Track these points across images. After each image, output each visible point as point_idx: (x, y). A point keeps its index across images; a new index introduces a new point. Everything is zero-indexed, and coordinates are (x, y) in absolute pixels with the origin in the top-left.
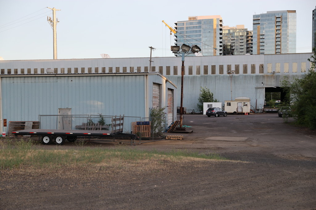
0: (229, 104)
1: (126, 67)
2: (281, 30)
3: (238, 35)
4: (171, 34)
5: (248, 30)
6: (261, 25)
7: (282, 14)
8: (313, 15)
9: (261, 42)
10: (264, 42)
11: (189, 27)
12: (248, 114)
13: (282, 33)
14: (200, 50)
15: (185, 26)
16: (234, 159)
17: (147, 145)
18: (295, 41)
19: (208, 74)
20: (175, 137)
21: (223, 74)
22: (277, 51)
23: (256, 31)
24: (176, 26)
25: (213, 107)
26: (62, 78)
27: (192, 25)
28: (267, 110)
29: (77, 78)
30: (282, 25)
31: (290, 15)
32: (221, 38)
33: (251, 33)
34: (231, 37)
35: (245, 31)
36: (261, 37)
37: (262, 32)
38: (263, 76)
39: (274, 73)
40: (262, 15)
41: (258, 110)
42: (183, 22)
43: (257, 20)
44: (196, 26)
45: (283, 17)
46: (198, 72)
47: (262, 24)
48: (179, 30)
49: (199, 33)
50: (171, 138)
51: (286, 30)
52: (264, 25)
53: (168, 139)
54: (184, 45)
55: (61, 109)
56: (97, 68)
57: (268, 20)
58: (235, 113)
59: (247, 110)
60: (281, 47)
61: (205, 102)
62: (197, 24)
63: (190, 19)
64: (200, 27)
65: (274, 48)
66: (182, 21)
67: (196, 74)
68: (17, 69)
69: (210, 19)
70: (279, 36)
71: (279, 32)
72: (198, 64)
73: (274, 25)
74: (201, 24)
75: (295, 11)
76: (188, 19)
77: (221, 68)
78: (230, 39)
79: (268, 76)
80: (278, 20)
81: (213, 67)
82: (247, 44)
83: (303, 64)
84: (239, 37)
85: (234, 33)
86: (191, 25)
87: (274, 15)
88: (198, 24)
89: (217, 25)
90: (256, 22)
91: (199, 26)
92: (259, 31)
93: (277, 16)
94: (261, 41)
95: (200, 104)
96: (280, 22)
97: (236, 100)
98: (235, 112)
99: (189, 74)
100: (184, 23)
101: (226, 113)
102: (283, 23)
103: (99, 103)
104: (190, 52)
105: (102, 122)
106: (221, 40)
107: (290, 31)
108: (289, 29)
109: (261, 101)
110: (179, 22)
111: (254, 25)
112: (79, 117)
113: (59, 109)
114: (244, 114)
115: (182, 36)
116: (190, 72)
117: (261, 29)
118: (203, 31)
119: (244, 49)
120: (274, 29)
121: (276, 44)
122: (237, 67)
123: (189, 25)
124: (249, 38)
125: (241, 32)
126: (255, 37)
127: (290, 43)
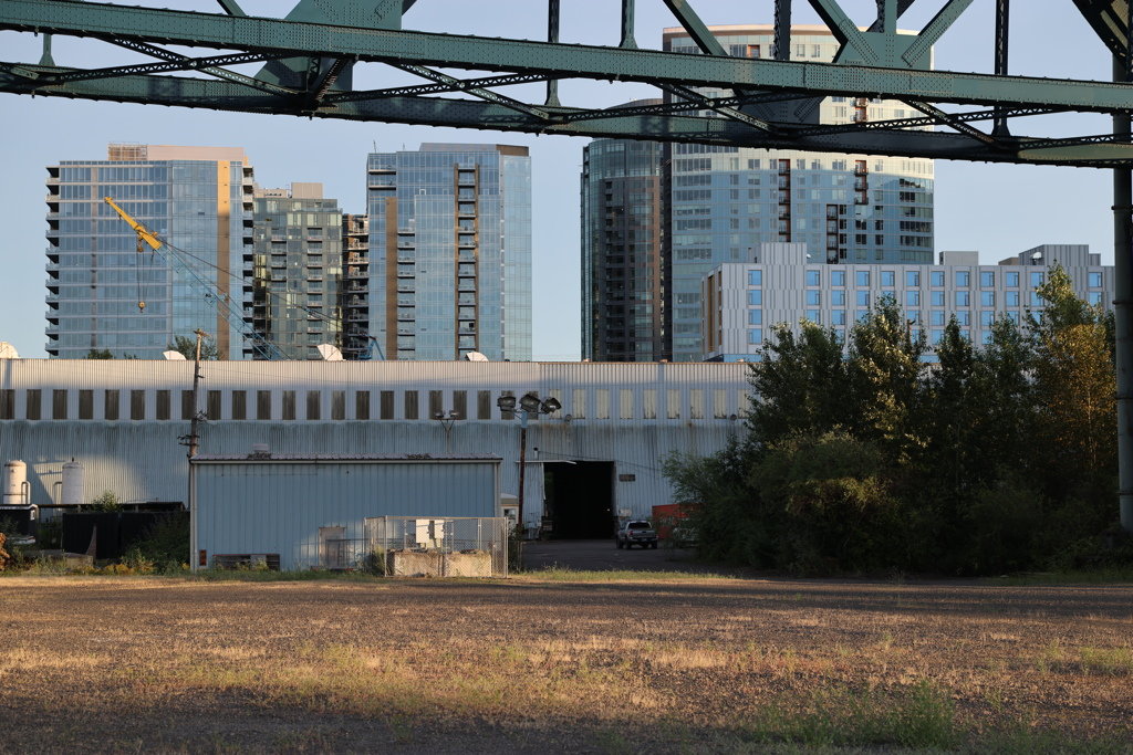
1: (90, 392)
2: (479, 220)
3: (299, 223)
5: (344, 209)
6: (400, 197)
7: (481, 157)
8: (586, 164)
9: (401, 263)
10: (413, 264)
11: (114, 187)
13: (483, 230)
14: (559, 406)
15: (94, 182)
18: (528, 265)
19: (371, 416)
21: (416, 417)
22: (465, 298)
23: (381, 218)
26: (327, 467)
27: (127, 179)
30: (482, 199)
31: (507, 161)
32: (247, 241)
33: (361, 225)
34: (269, 231)
35: (328, 209)
36: (401, 243)
37: (406, 224)
40: (405, 158)
42: (85, 166)
43: (383, 176)
44: (145, 187)
45: (483, 169)
46: (339, 411)
47: (410, 193)
48: (69, 197)
49: (157, 215)
51: (495, 222)
52: (412, 197)
54: (528, 396)
57: (427, 177)
60: (477, 287)
62: (145, 180)
63: (115, 152)
64: (160, 191)
65: (451, 291)
66: (82, 163)
67: (333, 418)
69: (204, 163)
71: (470, 227)
72: (340, 387)
73: (451, 200)
74: (164, 179)
75: (524, 151)
76: (106, 157)
78: (268, 239)
80: (468, 179)
82: (346, 268)
83: (647, 393)
84: (305, 232)
85: (285, 214)
86: (120, 179)
87: (451, 158)
88: (152, 179)
89: (233, 188)
90: (379, 183)
91: (158, 186)
92: (392, 217)
93: (462, 166)
94: (402, 257)
96: (473, 187)
99: (309, 418)
100: (89, 170)
102: (485, 192)
107: (508, 225)
108: (506, 215)
110: (69, 163)
111: (372, 193)
115: (83, 226)
116: (314, 411)
117: (400, 212)
118: (172, 208)
119: (325, 284)
120: (450, 214)
121: (457, 272)
122: (460, 399)
123: (114, 180)
124: (354, 245)
125: (311, 212)
126: (377, 243)
127: (509, 271)
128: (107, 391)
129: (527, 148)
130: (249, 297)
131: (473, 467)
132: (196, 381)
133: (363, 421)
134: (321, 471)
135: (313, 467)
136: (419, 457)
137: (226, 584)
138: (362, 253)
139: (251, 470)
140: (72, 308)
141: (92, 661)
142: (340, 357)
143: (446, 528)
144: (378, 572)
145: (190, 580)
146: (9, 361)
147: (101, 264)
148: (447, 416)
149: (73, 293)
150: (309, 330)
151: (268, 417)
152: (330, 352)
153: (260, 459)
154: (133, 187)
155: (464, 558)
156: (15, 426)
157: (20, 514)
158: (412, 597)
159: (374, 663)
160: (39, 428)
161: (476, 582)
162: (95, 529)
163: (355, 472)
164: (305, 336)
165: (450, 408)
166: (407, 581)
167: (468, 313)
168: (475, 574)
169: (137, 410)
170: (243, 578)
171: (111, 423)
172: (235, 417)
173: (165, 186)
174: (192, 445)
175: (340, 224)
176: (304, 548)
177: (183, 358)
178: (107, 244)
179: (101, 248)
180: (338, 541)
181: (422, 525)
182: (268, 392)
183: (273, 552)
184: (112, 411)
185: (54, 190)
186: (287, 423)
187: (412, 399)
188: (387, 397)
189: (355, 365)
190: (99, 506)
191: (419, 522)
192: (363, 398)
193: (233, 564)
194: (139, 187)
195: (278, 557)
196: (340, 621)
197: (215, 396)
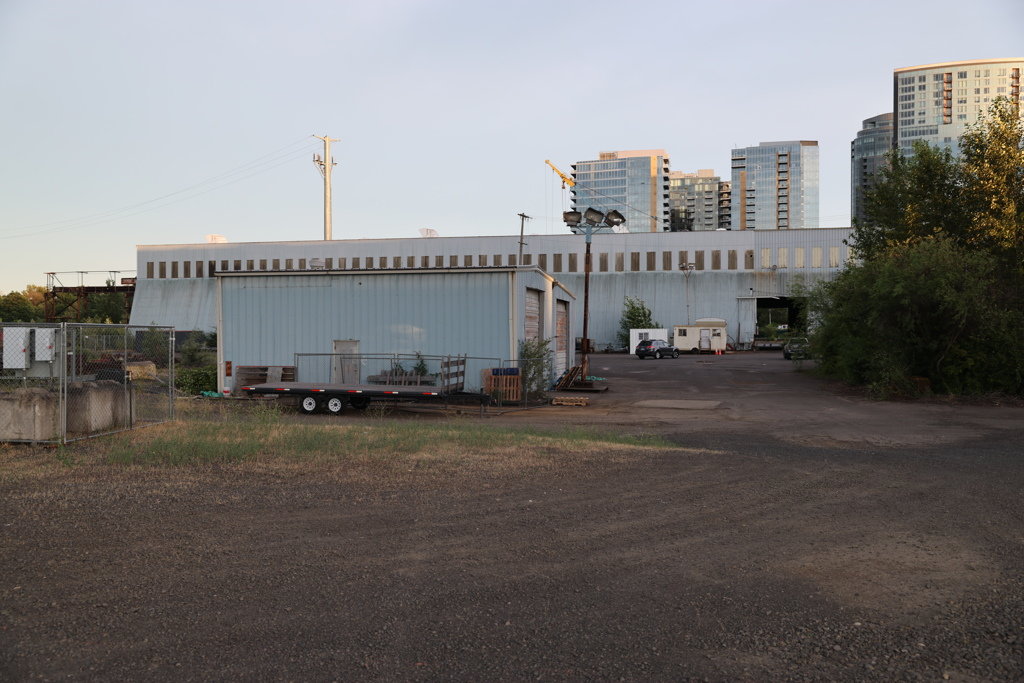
0: (683, 333)
1: (471, 256)
2: (789, 181)
3: (701, 190)
4: (564, 188)
5: (722, 180)
6: (747, 171)
7: (791, 148)
8: (853, 150)
9: (747, 206)
10: (754, 205)
11: (601, 173)
12: (723, 352)
13: (792, 186)
14: (624, 221)
15: (592, 171)
16: (692, 447)
17: (511, 416)
18: (817, 203)
19: (640, 269)
20: (571, 401)
21: (670, 269)
22: (781, 223)
23: (738, 183)
24: (573, 171)
25: (651, 338)
26: (341, 278)
27: (607, 168)
28: (761, 345)
29: (371, 278)
30: (791, 170)
31: (806, 151)
32: (666, 196)
33: (728, 186)
34: (686, 194)
35: (714, 181)
36: (748, 195)
37: (751, 184)
38: (753, 276)
39: (775, 268)
40: (751, 150)
41: (743, 344)
42: (589, 163)
43: (739, 160)
44: (616, 172)
45: (792, 153)
46: (620, 266)
47: (751, 169)
48: (581, 179)
49: (622, 185)
50: (564, 403)
51: (798, 181)
52: (754, 171)
53: (558, 404)
54: (590, 210)
55: (339, 341)
56: (413, 257)
57: (762, 160)
58: (694, 351)
59: (719, 344)
61: (634, 328)
62: (616, 168)
63: (603, 156)
64: (623, 173)
65: (775, 218)
66: (587, 162)
67: (616, 270)
68: (252, 261)
69: (644, 158)
70: (784, 192)
71: (783, 184)
72: (620, 250)
73: (775, 171)
74: (625, 167)
75: (815, 143)
76: (598, 158)
77: (667, 257)
78: (685, 199)
79: (762, 275)
80: (783, 160)
81: (651, 256)
82: (720, 209)
83: (832, 250)
84: (704, 194)
85: (693, 185)
86: (604, 169)
87: (775, 149)
88: (619, 168)
89: (658, 171)
90: (737, 164)
91: (622, 171)
92: (743, 183)
93: (780, 153)
94: (748, 202)
95: (623, 332)
96: (786, 163)
97: (698, 325)
98: (695, 349)
99: (601, 270)
100: (590, 165)
101: (677, 350)
102: (793, 165)
103: (416, 330)
104: (602, 224)
105: (421, 369)
106: (667, 201)
107: (806, 183)
108: (805, 178)
109: (749, 327)
110: (581, 162)
111: (733, 169)
112: (375, 357)
113: (335, 341)
114: (713, 352)
116: (604, 266)
117: (748, 179)
118: (629, 181)
120: (775, 178)
122: (700, 256)
123: (601, 169)
124: (724, 197)
125: (707, 184)
126: (736, 195)
127: (806, 207)
128: (480, 256)
129: (816, 142)
130: (667, 225)
132: (521, 247)
133: (635, 272)
134: (335, 282)
135: (327, 278)
138: (728, 201)
151: (575, 270)
154: (610, 172)
172: (555, 270)
173: (625, 171)
175: (717, 188)
178: (598, 201)
182: (576, 254)
183: (289, 364)
192: (635, 257)
194: (613, 172)
195: (294, 369)
197: (542, 257)
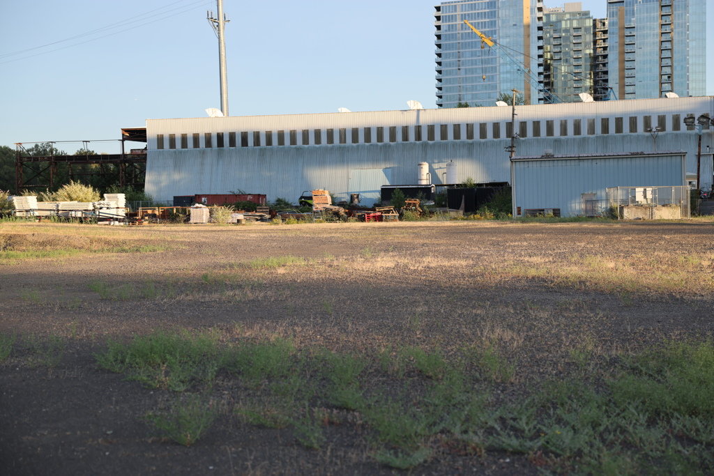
1: (458, 125)
2: (673, 15)
3: (568, 26)
5: (594, 16)
6: (627, 6)
9: (627, 44)
10: (634, 44)
11: (468, 15)
13: (676, 21)
15: (459, 13)
18: (705, 39)
19: (610, 132)
21: (636, 132)
22: (665, 62)
23: (615, 19)
26: (585, 161)
27: (475, 9)
30: (676, 3)
32: (540, 38)
33: (604, 24)
34: (552, 32)
35: (584, 17)
36: (627, 32)
37: (630, 21)
38: (709, 135)
42: (454, 4)
44: (485, 13)
46: (592, 130)
48: (446, 21)
49: (492, 27)
51: (683, 16)
52: (633, 6)
54: (701, 116)
55: (585, 194)
60: (672, 55)
62: (485, 9)
64: (493, 14)
65: (658, 58)
66: (452, 2)
67: (588, 134)
71: (668, 20)
72: (592, 116)
73: (656, 5)
74: (495, 7)
78: (551, 36)
82: (595, 49)
84: (572, 31)
85: (559, 21)
86: (472, 9)
88: (488, 8)
89: (531, 11)
91: (491, 12)
92: (622, 18)
94: (627, 41)
99: (575, 134)
100: (456, 6)
107: (691, 17)
108: (690, 11)
110: (446, 3)
111: (611, 5)
113: (582, 194)
115: (453, 37)
116: (577, 130)
117: (627, 15)
118: (499, 23)
119: (583, 59)
120: (657, 14)
121: (660, 47)
122: (662, 120)
123: (468, 11)
124: (600, 36)
125: (575, 19)
126: (613, 33)
127: (692, 44)
128: (467, 124)
130: (541, 69)
131: (669, 158)
132: (513, 117)
133: (605, 135)
134: (581, 163)
135: (577, 161)
136: (637, 154)
137: (531, 224)
138: (604, 40)
139: (543, 163)
140: (449, 81)
141: (464, 263)
142: (592, 99)
143: (654, 192)
144: (614, 217)
145: (513, 223)
146: (418, 110)
147: (463, 57)
148: (654, 130)
149: (449, 73)
150: (575, 85)
151: (552, 135)
152: (586, 97)
153: (548, 158)
154: (478, 13)
155: (664, 209)
156: (422, 145)
157: (426, 189)
158: (634, 230)
159: (611, 265)
160: (434, 145)
161: (672, 222)
162: (463, 197)
163: (601, 163)
164: (572, 89)
165: (655, 126)
166: (630, 222)
167: (667, 70)
168: (671, 218)
169: (483, 135)
170: (540, 221)
171: (470, 141)
172: (534, 136)
173: (495, 12)
174: (512, 152)
175: (592, 24)
176: (573, 205)
177: (506, 104)
178: (465, 45)
179: (462, 48)
180: (592, 201)
181: (639, 191)
182: (552, 121)
183: (556, 207)
184: (470, 135)
185: (438, 18)
186: (563, 137)
187: (633, 121)
188: (619, 121)
189: (600, 103)
190: (465, 185)
191: (637, 189)
192: (605, 122)
193: (535, 214)
194: (482, 13)
195: (559, 210)
196: (593, 243)
197: (523, 125)
